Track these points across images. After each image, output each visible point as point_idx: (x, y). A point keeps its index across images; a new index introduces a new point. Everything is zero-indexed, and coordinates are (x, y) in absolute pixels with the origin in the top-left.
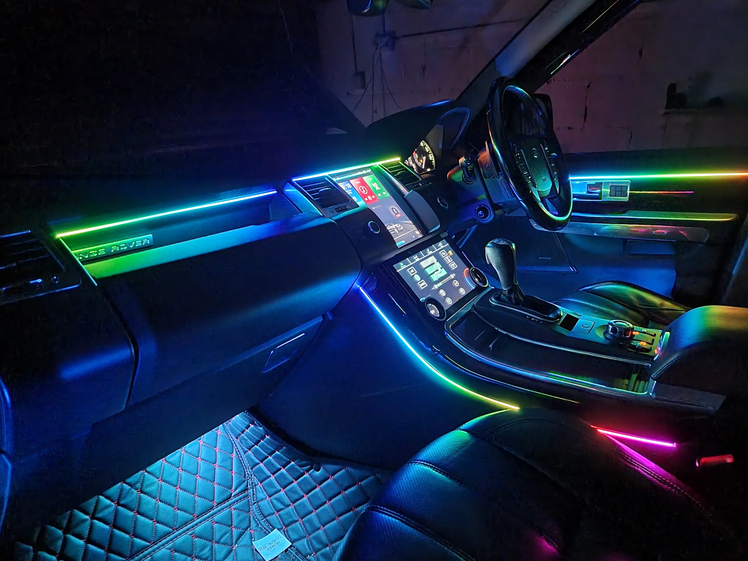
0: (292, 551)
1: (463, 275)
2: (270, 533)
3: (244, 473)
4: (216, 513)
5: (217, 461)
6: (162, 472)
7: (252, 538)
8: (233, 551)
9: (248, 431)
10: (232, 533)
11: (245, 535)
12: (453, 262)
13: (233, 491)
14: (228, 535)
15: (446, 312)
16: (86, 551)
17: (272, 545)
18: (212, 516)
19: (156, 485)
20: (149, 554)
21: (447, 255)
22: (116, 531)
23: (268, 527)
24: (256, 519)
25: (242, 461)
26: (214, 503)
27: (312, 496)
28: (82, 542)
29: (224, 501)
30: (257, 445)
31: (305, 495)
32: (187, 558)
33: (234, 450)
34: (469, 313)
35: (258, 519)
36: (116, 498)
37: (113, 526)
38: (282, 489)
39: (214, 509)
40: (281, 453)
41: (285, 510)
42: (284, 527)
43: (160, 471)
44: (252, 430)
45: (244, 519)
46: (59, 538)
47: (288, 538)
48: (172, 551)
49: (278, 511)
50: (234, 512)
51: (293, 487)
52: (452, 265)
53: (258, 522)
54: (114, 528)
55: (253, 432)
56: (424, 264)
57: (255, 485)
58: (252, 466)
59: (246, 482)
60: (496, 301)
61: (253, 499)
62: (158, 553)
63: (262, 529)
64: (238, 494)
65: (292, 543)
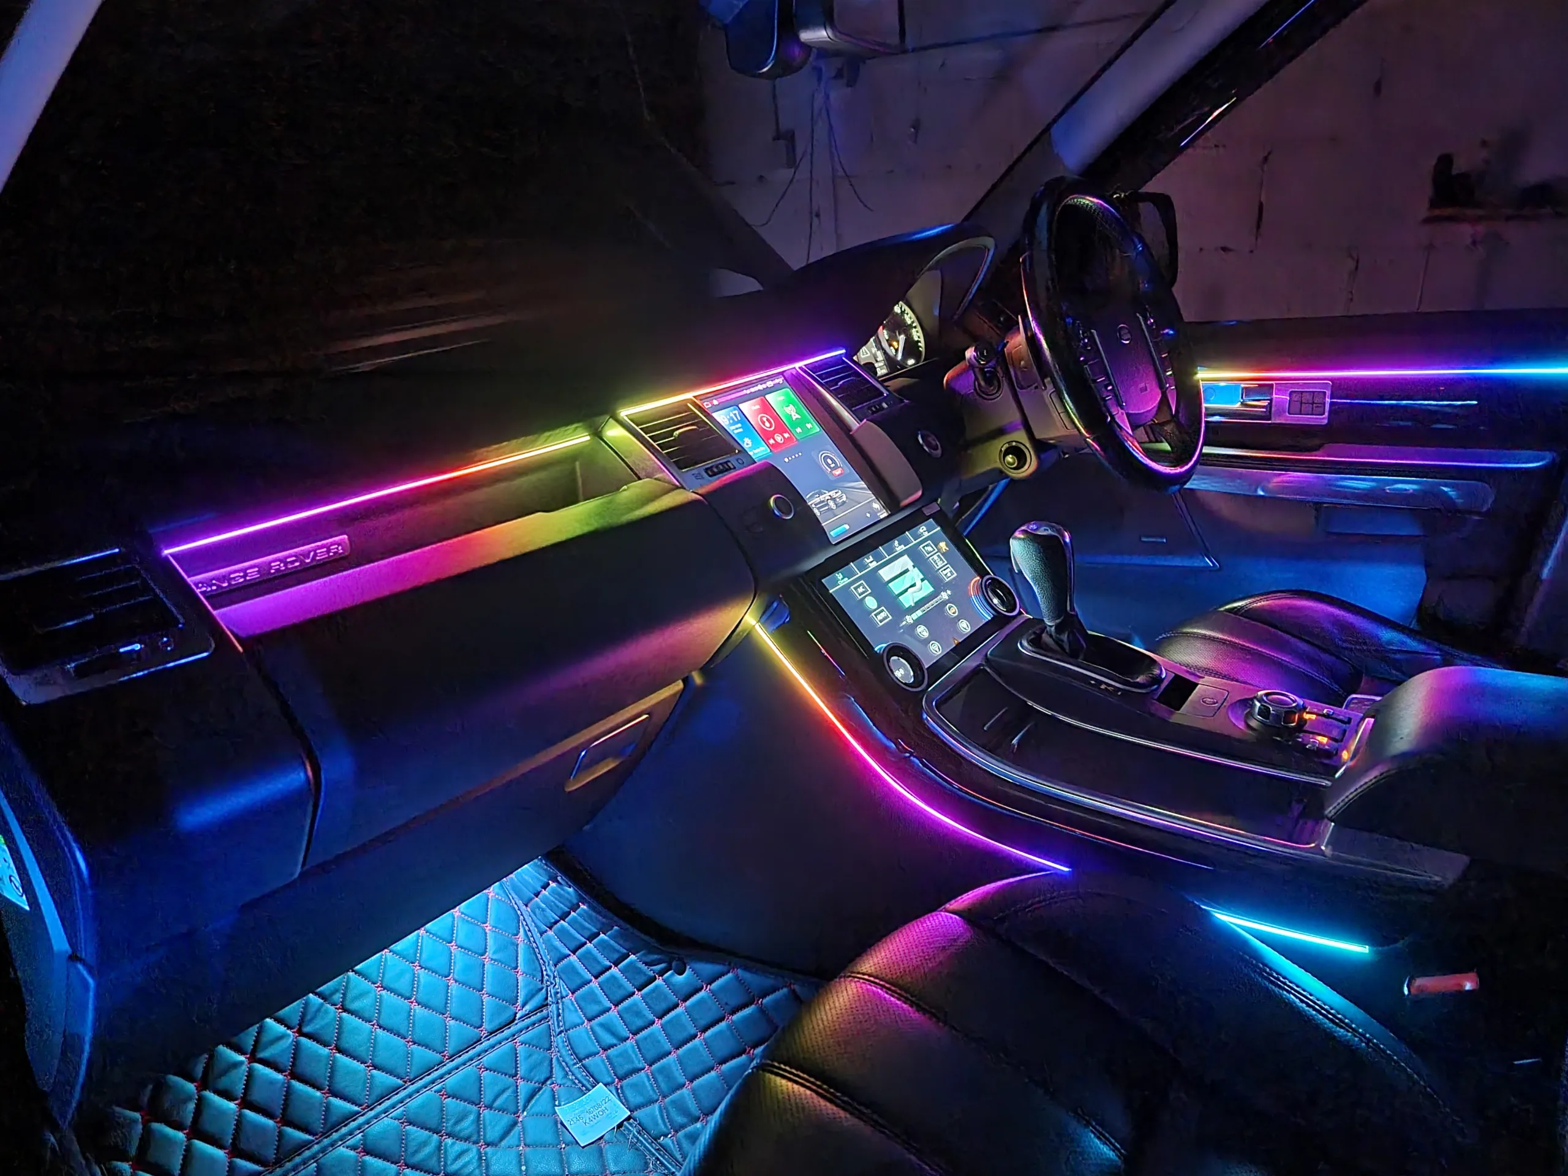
0: (631, 1128)
1: (967, 592)
2: (590, 1090)
3: (540, 974)
4: (486, 1051)
5: (488, 950)
6: (381, 971)
7: (554, 1099)
8: (519, 1125)
9: (547, 893)
10: (517, 1089)
11: (542, 1094)
12: (948, 565)
13: (519, 1008)
14: (509, 1092)
15: (926, 672)
16: (240, 1121)
17: (592, 1115)
18: (479, 1056)
19: (372, 995)
20: (359, 1127)
21: (936, 550)
22: (297, 1085)
23: (586, 1080)
24: (564, 1064)
25: (537, 950)
26: (482, 1031)
27: (670, 1022)
28: (232, 1106)
29: (500, 1029)
30: (564, 920)
31: (656, 1020)
32: (430, 1137)
33: (521, 927)
34: (977, 671)
35: (566, 1064)
36: (295, 1021)
37: (289, 1074)
38: (613, 1007)
39: (482, 1043)
40: (609, 936)
41: (619, 1046)
42: (617, 1079)
43: (379, 969)
44: (553, 892)
45: (541, 1063)
46: (189, 1098)
47: (624, 1101)
48: (402, 1123)
49: (606, 1049)
50: (520, 1049)
51: (635, 1004)
52: (945, 572)
53: (567, 1069)
54: (291, 1079)
55: (556, 896)
56: (886, 574)
57: (562, 997)
58: (556, 960)
59: (544, 990)
60: (1030, 648)
61: (558, 1024)
62: (377, 1128)
63: (574, 1083)
64: (528, 1014)
65: (631, 1111)
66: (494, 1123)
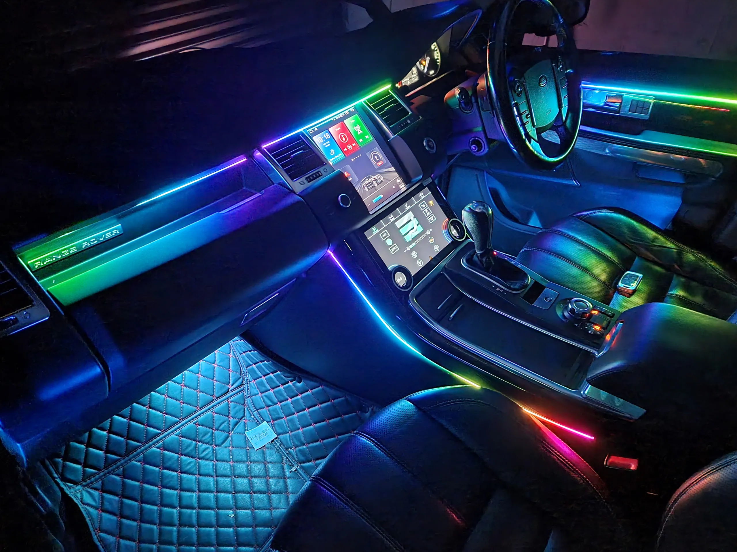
0: (277, 443)
1: (440, 229)
2: (260, 424)
3: (240, 371)
4: (216, 405)
5: (216, 361)
7: (245, 427)
8: (230, 437)
10: (229, 422)
11: (240, 424)
12: (433, 214)
13: (230, 386)
14: (225, 424)
16: (109, 439)
17: (261, 435)
18: (213, 407)
20: (161, 439)
21: (427, 206)
22: (133, 423)
23: (259, 419)
24: (250, 411)
25: (238, 360)
26: (214, 397)
27: (295, 401)
28: (105, 433)
29: (222, 396)
31: (289, 399)
32: (192, 442)
33: (231, 350)
35: (251, 411)
37: (129, 419)
38: (271, 389)
39: (214, 402)
40: (269, 363)
41: (273, 406)
42: (272, 420)
45: (239, 411)
47: (274, 430)
48: (180, 437)
49: (268, 406)
50: (231, 404)
51: (280, 390)
52: (430, 219)
53: (251, 413)
56: (398, 224)
57: (250, 382)
58: (246, 367)
59: (242, 378)
60: (466, 264)
61: (248, 393)
62: (168, 439)
63: (254, 420)
64: (234, 389)
65: (277, 435)
66: (220, 436)
